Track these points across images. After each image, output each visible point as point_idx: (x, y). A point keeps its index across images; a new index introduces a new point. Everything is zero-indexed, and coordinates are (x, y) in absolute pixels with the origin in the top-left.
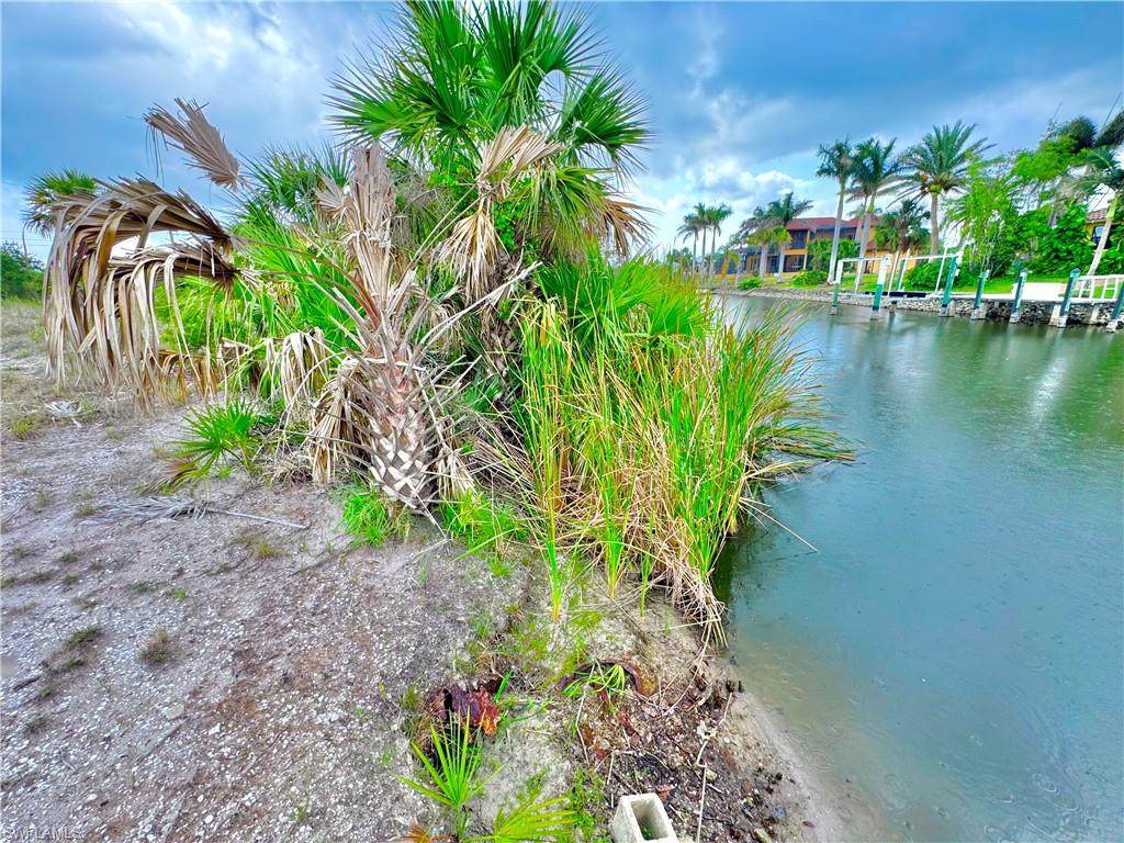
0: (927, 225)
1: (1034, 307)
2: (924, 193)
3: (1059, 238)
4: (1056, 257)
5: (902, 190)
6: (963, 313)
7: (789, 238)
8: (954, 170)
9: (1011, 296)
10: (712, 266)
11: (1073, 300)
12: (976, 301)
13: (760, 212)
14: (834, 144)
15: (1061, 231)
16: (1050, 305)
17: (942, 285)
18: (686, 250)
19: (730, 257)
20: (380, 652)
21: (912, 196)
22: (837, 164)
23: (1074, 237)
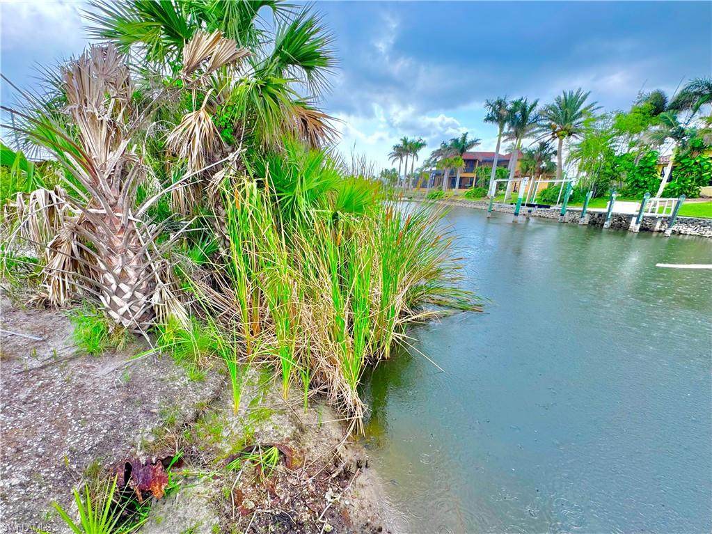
0: (555, 160)
1: (620, 218)
2: (555, 138)
3: (639, 172)
4: (637, 185)
5: (540, 134)
6: (574, 221)
7: (464, 164)
8: (574, 123)
9: (606, 210)
10: (411, 182)
11: (644, 214)
12: (582, 213)
13: (444, 144)
14: (496, 100)
15: (641, 168)
16: (630, 217)
17: (562, 201)
18: (394, 170)
19: (423, 176)
20: (75, 433)
21: (546, 139)
22: (498, 114)
23: (649, 173)
